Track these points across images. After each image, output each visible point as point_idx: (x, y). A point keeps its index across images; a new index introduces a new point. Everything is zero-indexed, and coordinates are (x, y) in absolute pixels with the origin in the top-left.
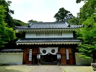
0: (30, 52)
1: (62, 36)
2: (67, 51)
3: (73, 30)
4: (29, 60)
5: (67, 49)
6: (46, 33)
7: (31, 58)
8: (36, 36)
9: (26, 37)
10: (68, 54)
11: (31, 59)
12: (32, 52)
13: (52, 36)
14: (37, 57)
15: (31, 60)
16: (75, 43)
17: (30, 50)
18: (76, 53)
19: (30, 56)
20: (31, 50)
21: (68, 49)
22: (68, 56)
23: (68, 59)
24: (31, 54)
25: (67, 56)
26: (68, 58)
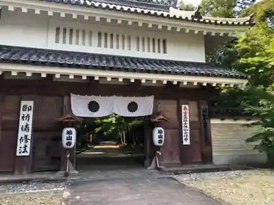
0: (22, 113)
2: (185, 113)
5: (183, 106)
10: (188, 122)
12: (31, 113)
18: (213, 121)
20: (31, 103)
21: (187, 106)
22: (188, 132)
23: (187, 142)
24: (30, 123)
25: (184, 132)
26: (186, 139)
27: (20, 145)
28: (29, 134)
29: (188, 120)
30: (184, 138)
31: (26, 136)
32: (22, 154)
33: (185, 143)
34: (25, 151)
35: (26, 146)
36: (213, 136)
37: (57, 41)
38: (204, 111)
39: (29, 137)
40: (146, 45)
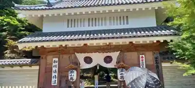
0: (54, 64)
2: (142, 60)
3: (156, 8)
4: (52, 84)
5: (141, 56)
7: (56, 80)
9: (45, 30)
10: (145, 66)
11: (56, 82)
12: (57, 64)
14: (69, 77)
15: (56, 84)
16: (162, 39)
17: (54, 59)
19: (53, 74)
20: (57, 59)
21: (143, 56)
24: (57, 69)
27: (53, 80)
28: (57, 74)
29: (144, 64)
31: (55, 76)
32: (54, 84)
34: (55, 83)
36: (163, 71)
37: (68, 27)
38: (156, 58)
39: (57, 76)
40: (115, 21)
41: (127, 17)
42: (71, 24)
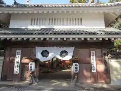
0: (16, 55)
1: (82, 25)
4: (14, 73)
6: (50, 19)
8: (30, 24)
9: (10, 27)
10: (95, 60)
12: (20, 56)
13: (63, 25)
14: (29, 68)
17: (17, 51)
19: (16, 64)
20: (20, 51)
24: (19, 60)
25: (92, 65)
27: (15, 69)
28: (19, 64)
30: (92, 69)
32: (16, 73)
33: (93, 71)
34: (17, 72)
35: (17, 70)
39: (19, 66)
40: (71, 22)
41: (81, 19)
42: (34, 23)
